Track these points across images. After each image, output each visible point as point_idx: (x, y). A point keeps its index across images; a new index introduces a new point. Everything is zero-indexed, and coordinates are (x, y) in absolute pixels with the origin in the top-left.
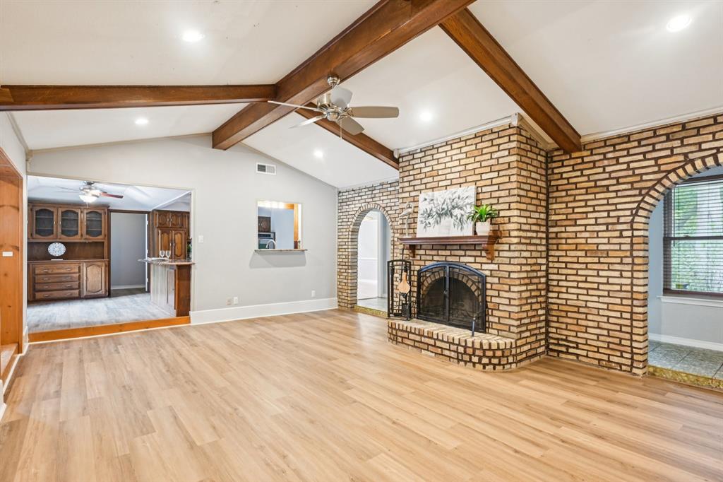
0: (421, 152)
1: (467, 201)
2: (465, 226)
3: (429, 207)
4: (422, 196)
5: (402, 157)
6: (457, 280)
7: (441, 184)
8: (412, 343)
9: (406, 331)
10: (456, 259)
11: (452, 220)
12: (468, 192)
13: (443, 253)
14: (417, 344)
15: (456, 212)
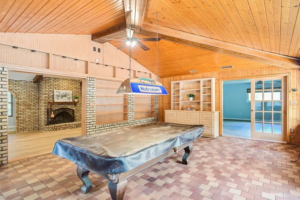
0: (53, 78)
1: (70, 94)
2: (70, 99)
3: (58, 94)
4: (55, 91)
5: (45, 78)
6: (67, 112)
7: (61, 88)
8: (63, 128)
9: (61, 126)
10: (66, 107)
11: (67, 98)
12: (70, 92)
13: (62, 106)
14: (64, 128)
15: (67, 96)
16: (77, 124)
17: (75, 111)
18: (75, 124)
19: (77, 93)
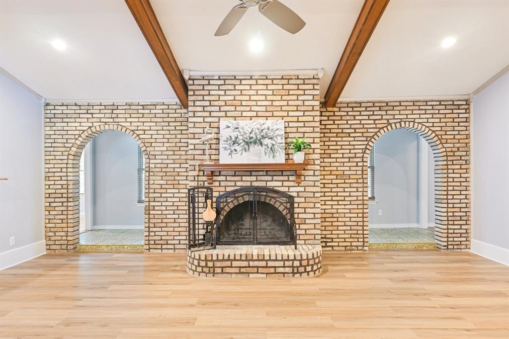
0: (219, 79)
1: (277, 132)
2: (277, 154)
3: (234, 135)
4: (223, 123)
5: (193, 80)
6: (264, 203)
7: (244, 114)
8: (237, 270)
9: (228, 260)
10: (263, 184)
11: (263, 149)
12: (276, 125)
13: (248, 178)
14: (243, 270)
15: (266, 141)
16: (295, 259)
17: (296, 200)
18: (288, 260)
19: (308, 130)
